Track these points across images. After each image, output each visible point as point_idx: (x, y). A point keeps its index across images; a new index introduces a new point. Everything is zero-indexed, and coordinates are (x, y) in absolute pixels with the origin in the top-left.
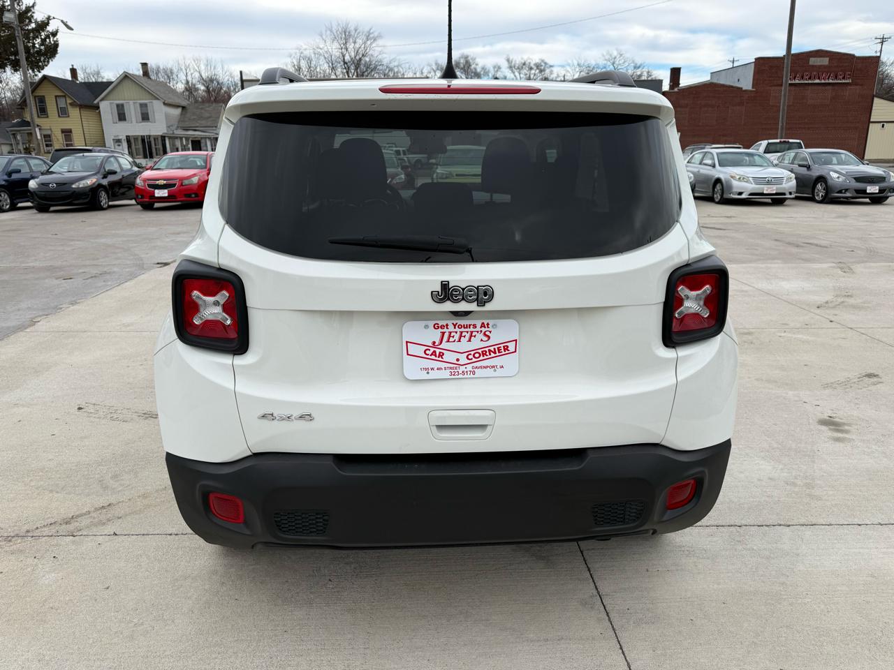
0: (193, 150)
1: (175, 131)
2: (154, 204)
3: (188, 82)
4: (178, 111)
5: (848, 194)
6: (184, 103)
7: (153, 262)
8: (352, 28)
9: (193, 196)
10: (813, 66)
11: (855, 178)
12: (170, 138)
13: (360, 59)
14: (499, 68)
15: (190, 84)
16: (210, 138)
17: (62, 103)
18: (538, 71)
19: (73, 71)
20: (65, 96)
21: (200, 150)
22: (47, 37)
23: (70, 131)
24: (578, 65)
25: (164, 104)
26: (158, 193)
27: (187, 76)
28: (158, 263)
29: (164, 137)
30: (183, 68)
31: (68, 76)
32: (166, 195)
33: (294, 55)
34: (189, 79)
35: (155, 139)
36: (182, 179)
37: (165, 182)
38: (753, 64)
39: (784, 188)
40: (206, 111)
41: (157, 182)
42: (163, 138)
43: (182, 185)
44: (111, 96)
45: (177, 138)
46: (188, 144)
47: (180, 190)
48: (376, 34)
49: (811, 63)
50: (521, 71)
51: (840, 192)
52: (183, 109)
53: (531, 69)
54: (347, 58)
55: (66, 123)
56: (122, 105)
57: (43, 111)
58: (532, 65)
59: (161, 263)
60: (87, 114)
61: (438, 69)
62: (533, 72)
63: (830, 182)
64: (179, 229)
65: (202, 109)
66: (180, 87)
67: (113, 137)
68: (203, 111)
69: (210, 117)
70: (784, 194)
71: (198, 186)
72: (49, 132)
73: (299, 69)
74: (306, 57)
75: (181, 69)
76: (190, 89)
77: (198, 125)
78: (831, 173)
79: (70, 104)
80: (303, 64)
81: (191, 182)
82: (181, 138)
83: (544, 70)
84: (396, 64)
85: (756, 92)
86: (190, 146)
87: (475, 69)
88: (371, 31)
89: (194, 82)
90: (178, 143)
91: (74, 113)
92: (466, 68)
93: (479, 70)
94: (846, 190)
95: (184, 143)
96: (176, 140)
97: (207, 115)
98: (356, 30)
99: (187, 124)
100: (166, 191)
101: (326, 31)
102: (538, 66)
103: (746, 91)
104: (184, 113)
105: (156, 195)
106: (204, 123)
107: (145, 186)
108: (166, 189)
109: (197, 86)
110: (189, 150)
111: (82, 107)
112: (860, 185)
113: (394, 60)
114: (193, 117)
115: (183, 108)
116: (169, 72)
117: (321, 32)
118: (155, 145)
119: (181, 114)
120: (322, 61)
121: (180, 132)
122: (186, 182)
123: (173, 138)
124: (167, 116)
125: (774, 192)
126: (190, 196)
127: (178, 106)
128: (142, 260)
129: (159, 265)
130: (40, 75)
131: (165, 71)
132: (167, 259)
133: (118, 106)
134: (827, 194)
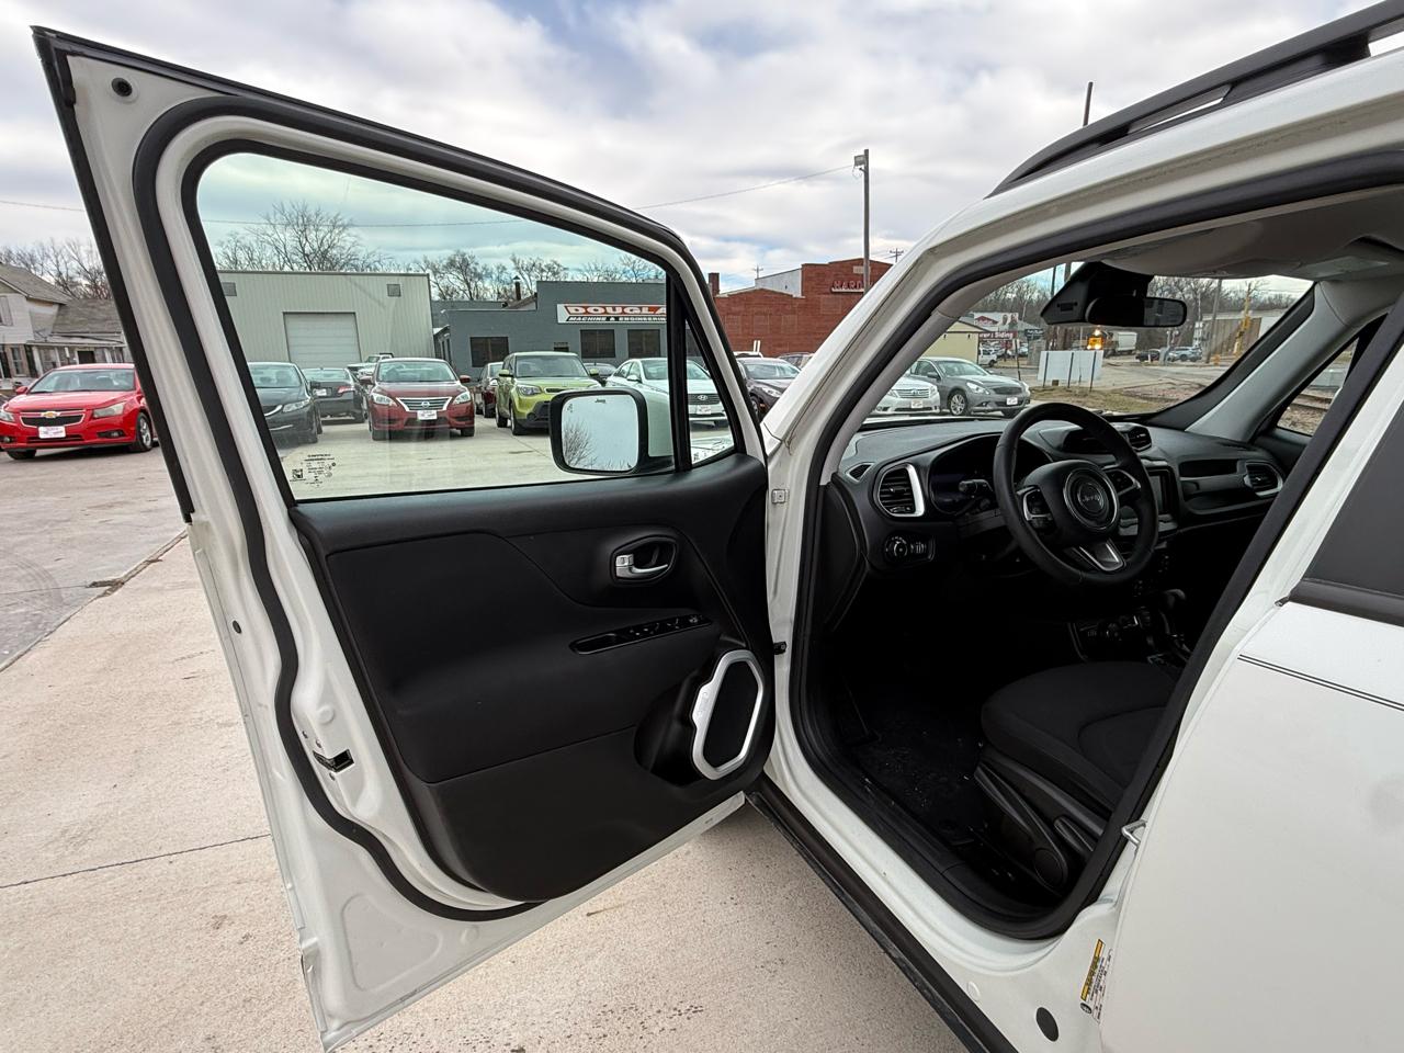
0: (81, 362)
1: (48, 339)
2: (35, 452)
3: (60, 274)
4: (54, 310)
5: (989, 407)
6: (63, 299)
7: (81, 582)
8: (313, 213)
9: (116, 434)
10: (857, 275)
11: (995, 390)
12: (39, 347)
13: (326, 251)
14: (504, 268)
15: (64, 276)
16: (109, 349)
18: (550, 274)
21: (94, 361)
24: (596, 268)
25: (28, 299)
26: (46, 433)
27: (58, 266)
28: (95, 584)
29: (30, 346)
30: (51, 253)
32: (63, 435)
33: (226, 243)
34: (63, 269)
35: (13, 350)
36: (91, 409)
37: (58, 414)
38: (800, 272)
39: (930, 402)
40: (99, 310)
41: (43, 414)
42: (28, 348)
43: (92, 417)
45: (53, 348)
46: (74, 356)
47: (90, 427)
48: (346, 221)
49: (855, 272)
50: (532, 273)
51: (981, 405)
52: (59, 310)
53: (542, 271)
54: (308, 249)
58: (543, 267)
59: (103, 584)
61: (427, 267)
62: (545, 274)
63: (968, 394)
64: (108, 497)
65: (93, 307)
66: (50, 279)
68: (95, 310)
69: (105, 320)
70: (931, 409)
71: (124, 418)
73: (236, 262)
74: (245, 246)
75: (48, 256)
76: (66, 284)
77: (87, 330)
78: (969, 384)
80: (241, 256)
81: (110, 413)
82: (61, 349)
83: (558, 273)
84: (376, 258)
85: (806, 299)
86: (76, 359)
87: (475, 269)
88: (340, 217)
89: (71, 273)
90: (55, 356)
92: (463, 268)
93: (479, 271)
94: (987, 403)
95: (68, 355)
96: (51, 351)
97: (102, 315)
98: (317, 215)
99: (68, 329)
100: (62, 428)
101: (275, 214)
102: (550, 268)
103: (796, 298)
104: (62, 312)
105: (42, 436)
106: (98, 327)
107: (17, 421)
108: (61, 424)
109: (75, 280)
110: (75, 363)
112: (1000, 397)
113: (373, 253)
114: (78, 319)
115: (61, 306)
116: (27, 259)
117: (268, 215)
118: (15, 358)
119: (58, 315)
120: (269, 251)
121: (57, 340)
122: (99, 413)
123: (45, 348)
124: (34, 318)
125: (921, 407)
126: (108, 435)
127: (52, 303)
128: (50, 578)
129: (102, 590)
131: (20, 257)
132: (112, 571)
134: (966, 407)
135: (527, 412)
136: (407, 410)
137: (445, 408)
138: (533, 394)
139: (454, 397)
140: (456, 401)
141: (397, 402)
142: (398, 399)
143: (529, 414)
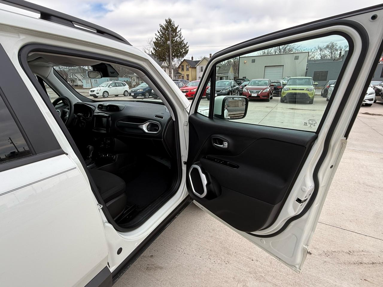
4: (218, 68)
17: (188, 67)
19: (192, 58)
20: (188, 65)
22: (186, 48)
23: (188, 75)
31: (191, 59)
44: (200, 65)
55: (188, 73)
56: (202, 67)
57: (183, 69)
60: (193, 69)
67: (199, 77)
68: (225, 68)
69: (227, 70)
72: (183, 75)
77: (223, 72)
79: (190, 67)
91: (190, 69)
99: (220, 72)
111: (192, 68)
114: (222, 70)
115: (220, 67)
122: (192, 91)
130: (183, 59)
133: (201, 67)
135: (284, 95)
136: (250, 93)
137: (259, 93)
138: (287, 90)
139: (263, 90)
140: (264, 91)
141: (248, 91)
142: (248, 90)
143: (284, 96)
